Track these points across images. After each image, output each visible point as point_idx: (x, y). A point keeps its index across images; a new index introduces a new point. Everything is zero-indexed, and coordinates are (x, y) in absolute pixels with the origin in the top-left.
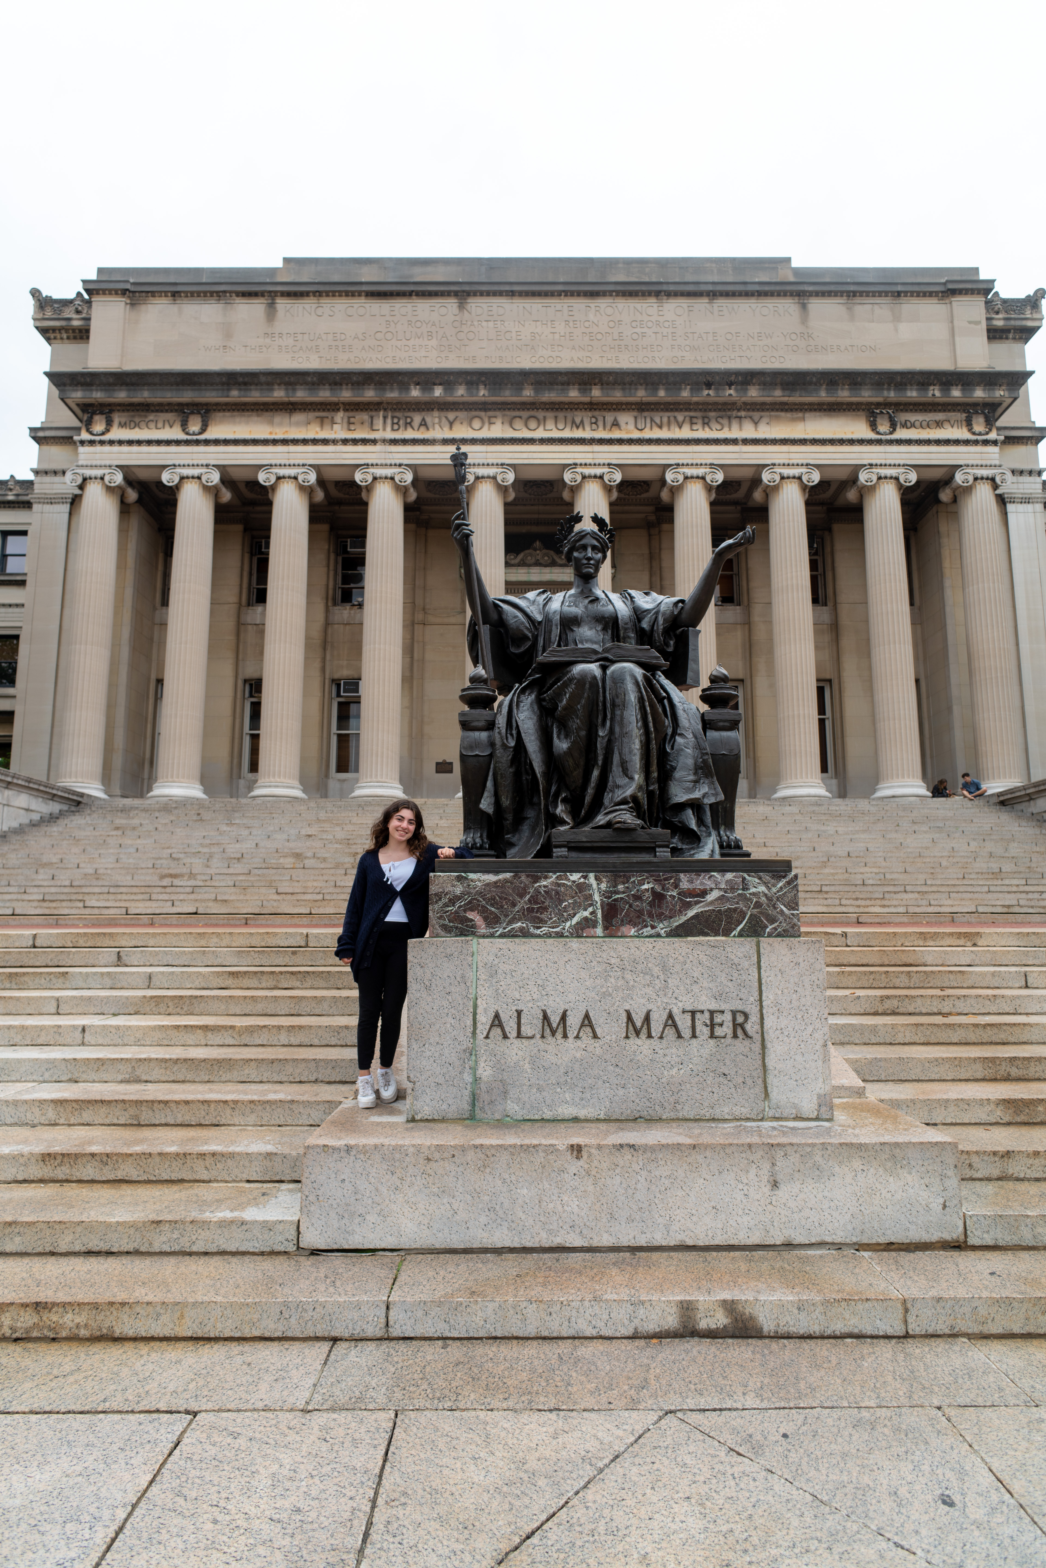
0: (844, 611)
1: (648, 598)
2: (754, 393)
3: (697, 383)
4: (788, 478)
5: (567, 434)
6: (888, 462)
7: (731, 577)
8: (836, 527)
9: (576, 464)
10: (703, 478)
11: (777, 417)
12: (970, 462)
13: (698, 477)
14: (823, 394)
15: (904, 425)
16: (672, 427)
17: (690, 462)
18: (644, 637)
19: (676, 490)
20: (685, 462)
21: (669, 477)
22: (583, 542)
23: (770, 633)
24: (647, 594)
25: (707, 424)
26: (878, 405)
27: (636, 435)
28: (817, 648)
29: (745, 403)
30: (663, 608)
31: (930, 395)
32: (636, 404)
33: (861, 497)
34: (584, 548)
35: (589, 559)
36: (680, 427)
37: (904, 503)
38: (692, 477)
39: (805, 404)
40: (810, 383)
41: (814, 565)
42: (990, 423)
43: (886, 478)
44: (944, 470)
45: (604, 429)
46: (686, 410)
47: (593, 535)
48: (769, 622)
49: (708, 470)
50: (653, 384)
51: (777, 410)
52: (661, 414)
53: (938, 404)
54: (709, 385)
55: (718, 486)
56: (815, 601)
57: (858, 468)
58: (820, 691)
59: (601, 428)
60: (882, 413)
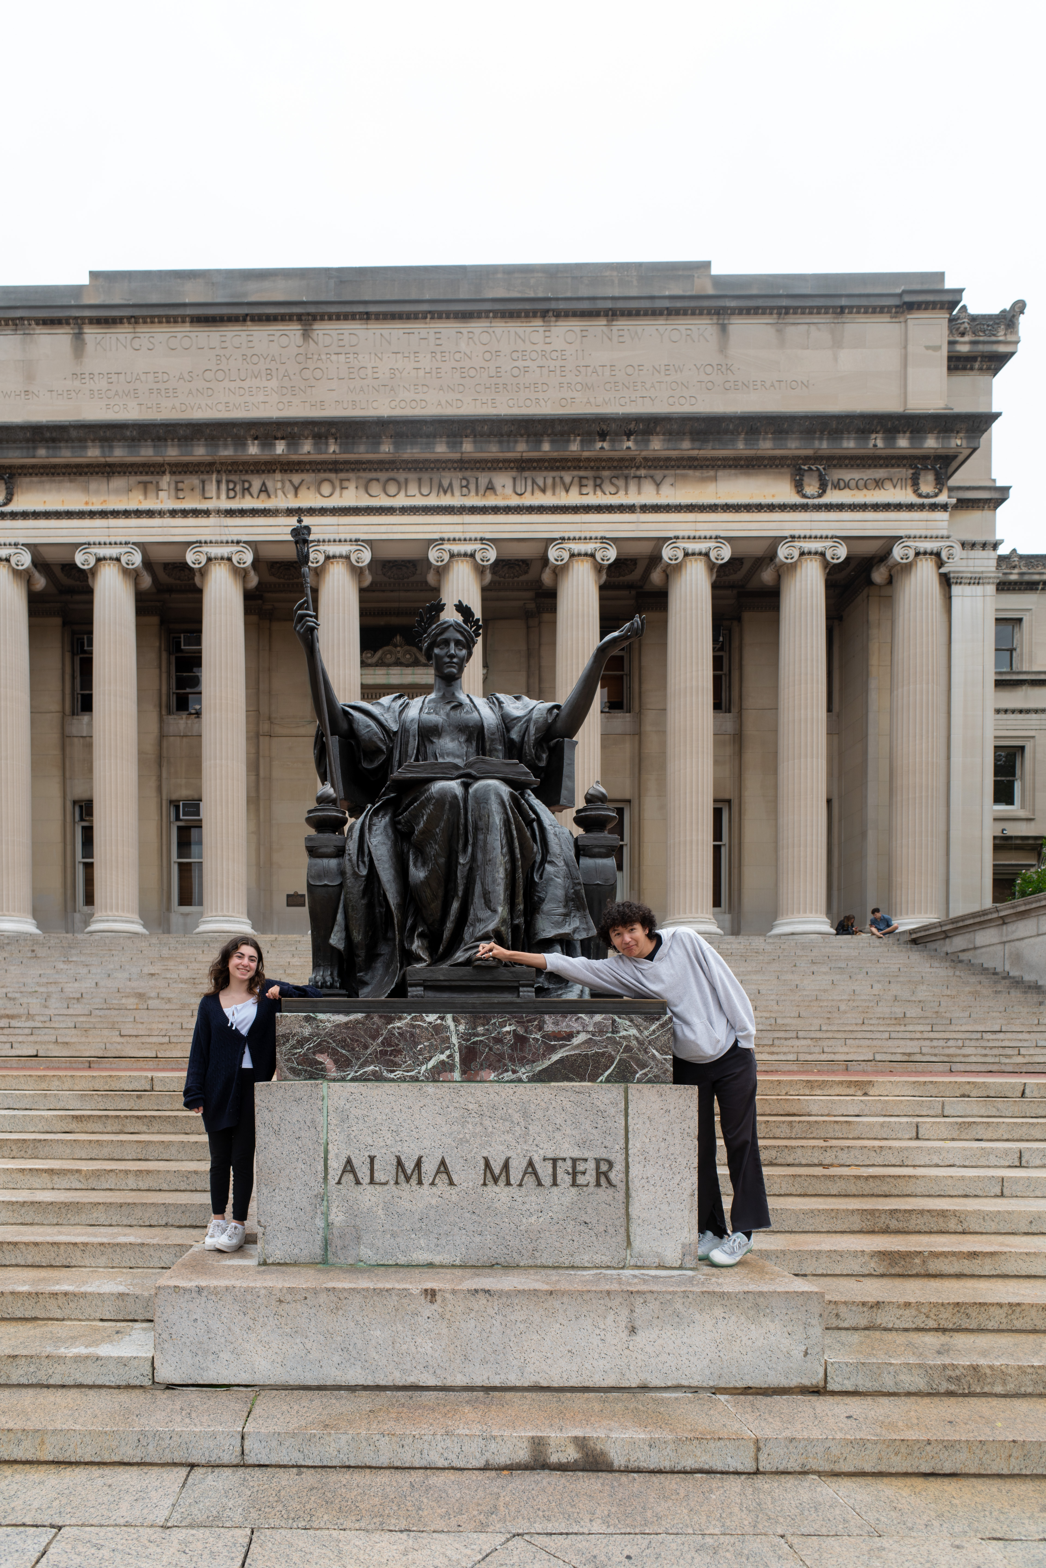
0: (751, 718)
1: (518, 704)
2: (657, 446)
3: (589, 434)
4: (693, 554)
5: (433, 500)
6: (814, 533)
7: (621, 678)
8: (747, 616)
9: (442, 539)
10: (592, 556)
11: (684, 477)
12: (912, 533)
13: (586, 555)
14: (741, 445)
15: (837, 486)
16: (557, 491)
17: (577, 535)
18: (513, 750)
19: (560, 571)
20: (572, 535)
21: (553, 554)
22: (445, 636)
23: (663, 744)
24: (517, 698)
25: (600, 486)
26: (807, 459)
27: (514, 501)
28: (716, 762)
29: (646, 459)
30: (535, 715)
31: (871, 445)
32: (515, 461)
33: (779, 578)
34: (447, 642)
35: (452, 656)
36: (567, 491)
37: (830, 585)
38: (579, 555)
39: (718, 459)
40: (726, 432)
41: (718, 663)
42: (940, 482)
43: (809, 553)
44: (880, 543)
45: (477, 494)
46: (575, 468)
47: (456, 627)
48: (663, 732)
49: (599, 545)
50: (535, 435)
51: (684, 467)
52: (545, 473)
53: (880, 457)
54: (603, 436)
55: (610, 565)
56: (717, 706)
57: (777, 541)
58: (717, 814)
59: (473, 493)
60: (810, 469)
